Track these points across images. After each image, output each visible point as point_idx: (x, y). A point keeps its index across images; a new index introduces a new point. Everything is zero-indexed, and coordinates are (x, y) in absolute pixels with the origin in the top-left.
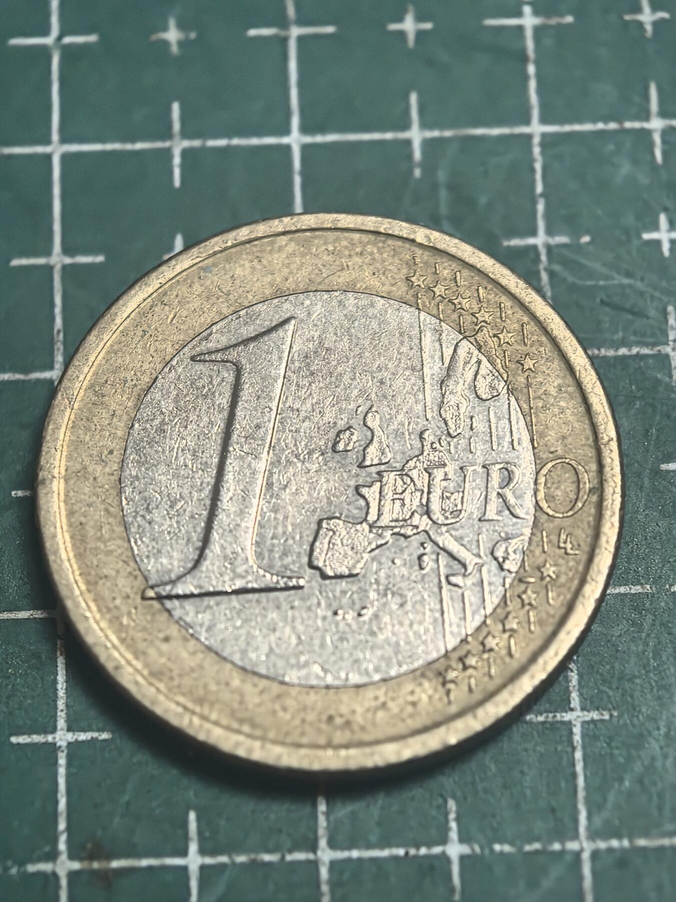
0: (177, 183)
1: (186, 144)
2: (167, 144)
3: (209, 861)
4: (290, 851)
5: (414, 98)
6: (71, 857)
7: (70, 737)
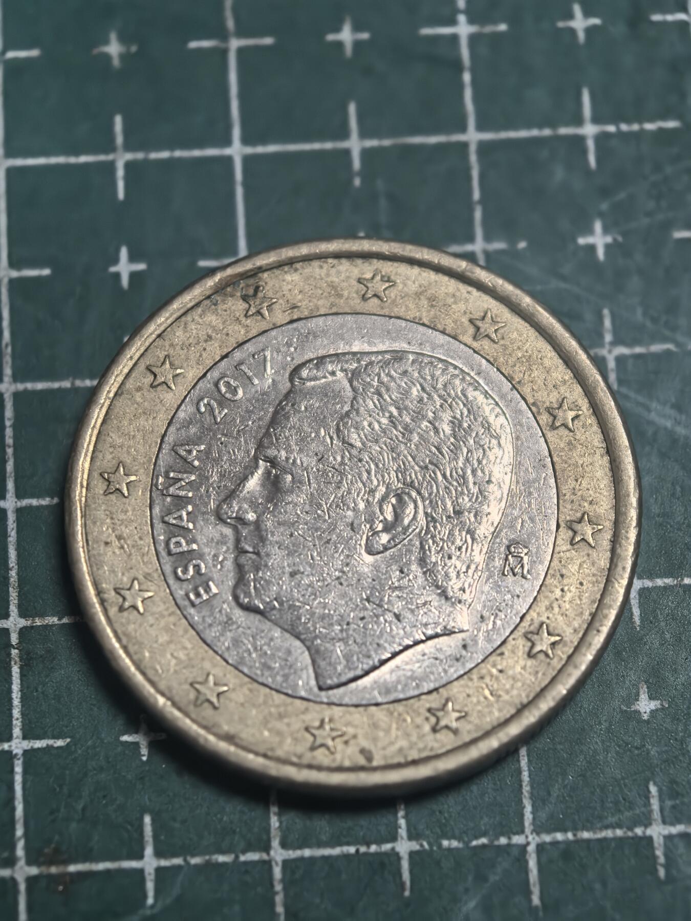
0: (121, 194)
1: (129, 156)
2: (110, 157)
3: (164, 863)
4: (244, 852)
5: (352, 109)
6: (29, 863)
7: (26, 745)
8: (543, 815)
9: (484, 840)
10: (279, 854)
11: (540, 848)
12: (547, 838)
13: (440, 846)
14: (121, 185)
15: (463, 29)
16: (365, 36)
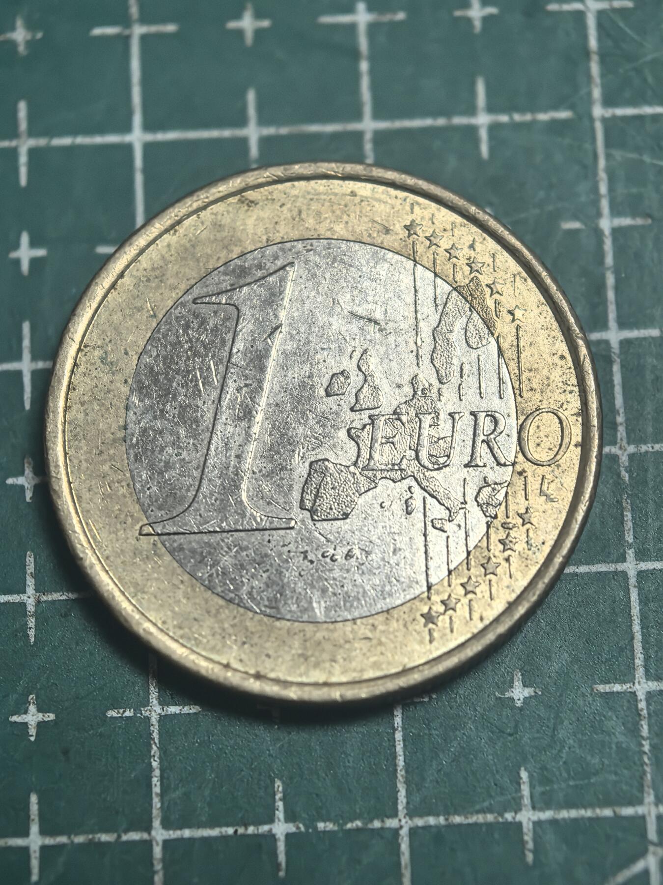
8: (417, 798)
9: (358, 823)
10: (159, 834)
11: (413, 832)
12: (420, 822)
13: (316, 828)
14: (23, 171)
15: (362, 17)
16: (266, 23)
